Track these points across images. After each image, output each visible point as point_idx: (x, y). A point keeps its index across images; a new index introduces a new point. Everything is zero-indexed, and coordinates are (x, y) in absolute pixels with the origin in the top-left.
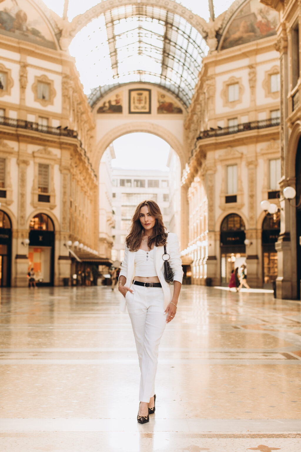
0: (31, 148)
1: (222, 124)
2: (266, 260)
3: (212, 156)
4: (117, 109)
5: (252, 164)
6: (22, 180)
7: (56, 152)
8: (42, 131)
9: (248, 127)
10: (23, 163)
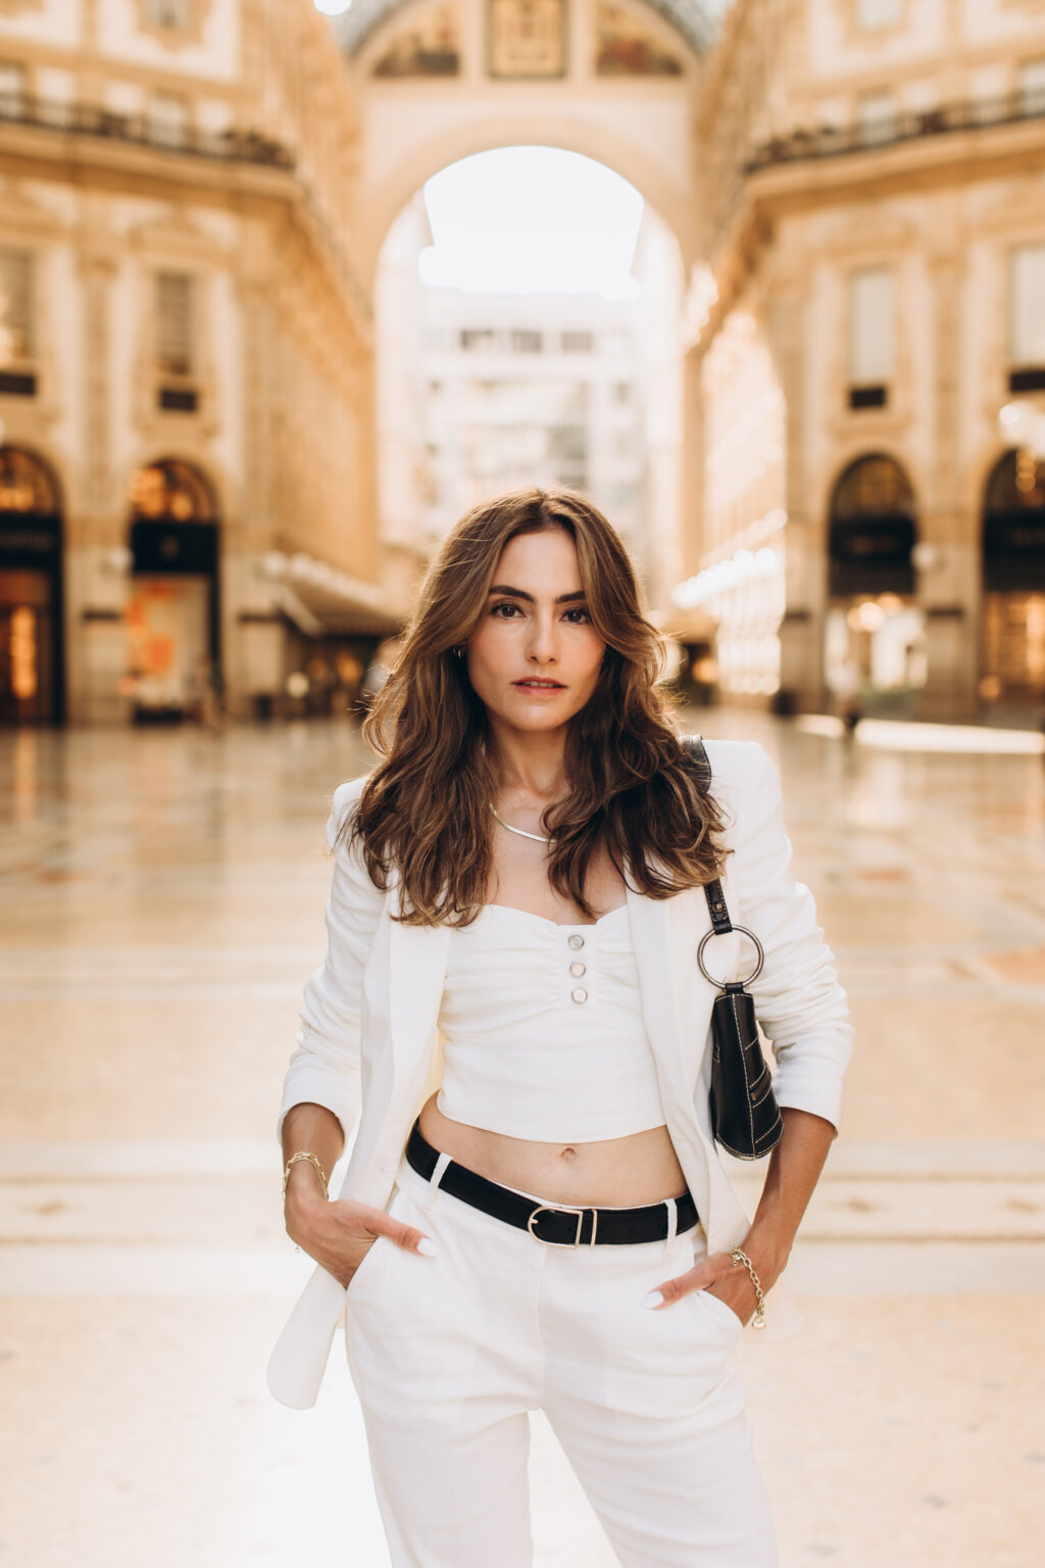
0: (126, 212)
1: (836, 113)
2: (994, 623)
3: (799, 234)
4: (441, 63)
5: (948, 265)
6: (97, 332)
7: (218, 225)
8: (163, 149)
9: (933, 124)
10: (97, 267)
